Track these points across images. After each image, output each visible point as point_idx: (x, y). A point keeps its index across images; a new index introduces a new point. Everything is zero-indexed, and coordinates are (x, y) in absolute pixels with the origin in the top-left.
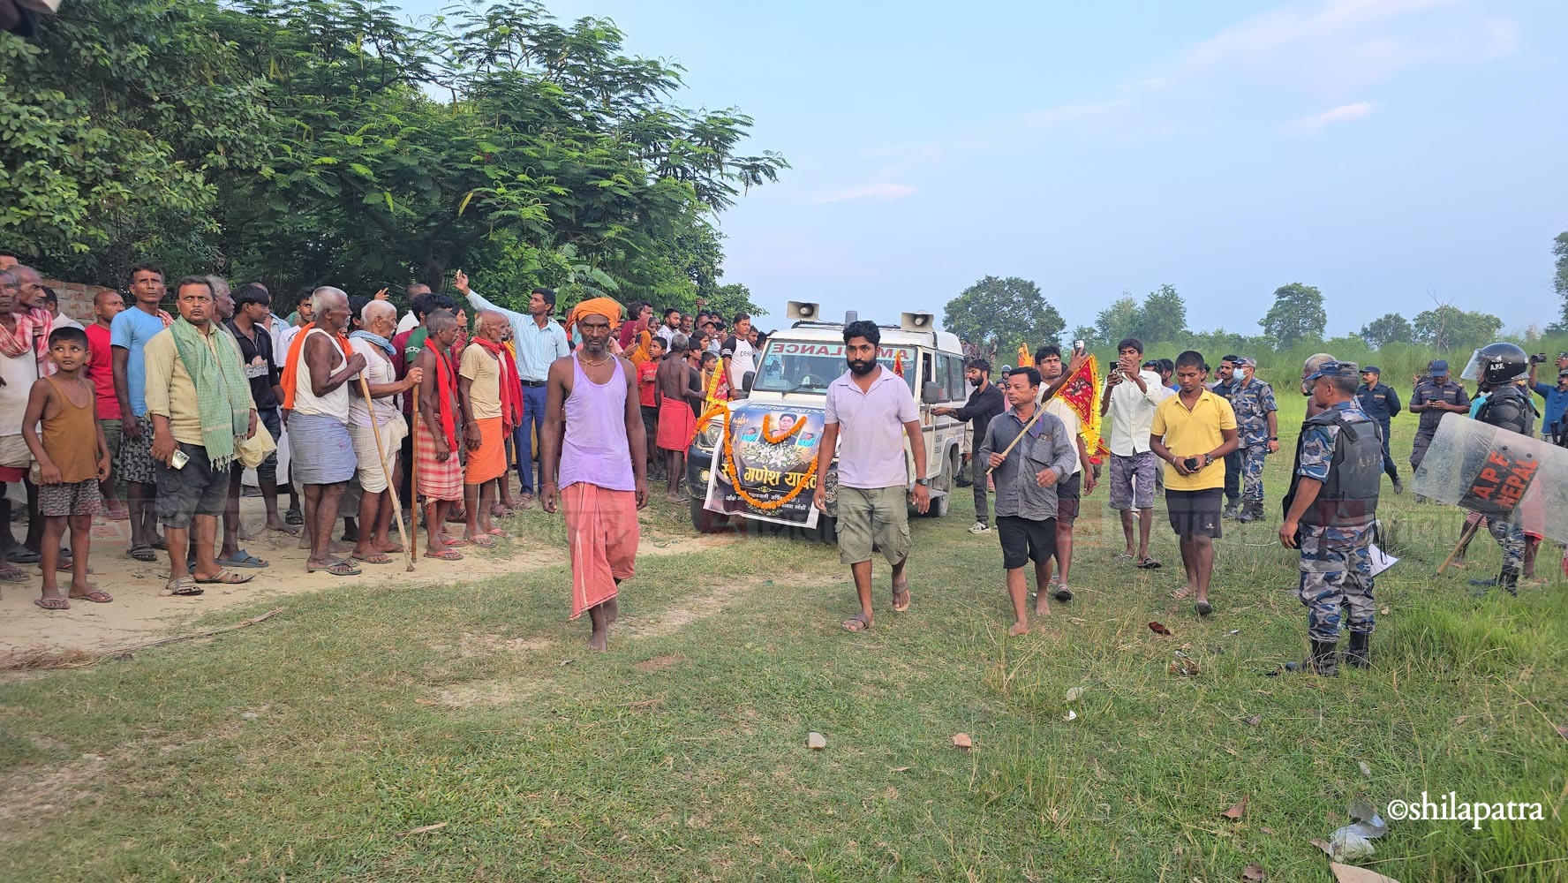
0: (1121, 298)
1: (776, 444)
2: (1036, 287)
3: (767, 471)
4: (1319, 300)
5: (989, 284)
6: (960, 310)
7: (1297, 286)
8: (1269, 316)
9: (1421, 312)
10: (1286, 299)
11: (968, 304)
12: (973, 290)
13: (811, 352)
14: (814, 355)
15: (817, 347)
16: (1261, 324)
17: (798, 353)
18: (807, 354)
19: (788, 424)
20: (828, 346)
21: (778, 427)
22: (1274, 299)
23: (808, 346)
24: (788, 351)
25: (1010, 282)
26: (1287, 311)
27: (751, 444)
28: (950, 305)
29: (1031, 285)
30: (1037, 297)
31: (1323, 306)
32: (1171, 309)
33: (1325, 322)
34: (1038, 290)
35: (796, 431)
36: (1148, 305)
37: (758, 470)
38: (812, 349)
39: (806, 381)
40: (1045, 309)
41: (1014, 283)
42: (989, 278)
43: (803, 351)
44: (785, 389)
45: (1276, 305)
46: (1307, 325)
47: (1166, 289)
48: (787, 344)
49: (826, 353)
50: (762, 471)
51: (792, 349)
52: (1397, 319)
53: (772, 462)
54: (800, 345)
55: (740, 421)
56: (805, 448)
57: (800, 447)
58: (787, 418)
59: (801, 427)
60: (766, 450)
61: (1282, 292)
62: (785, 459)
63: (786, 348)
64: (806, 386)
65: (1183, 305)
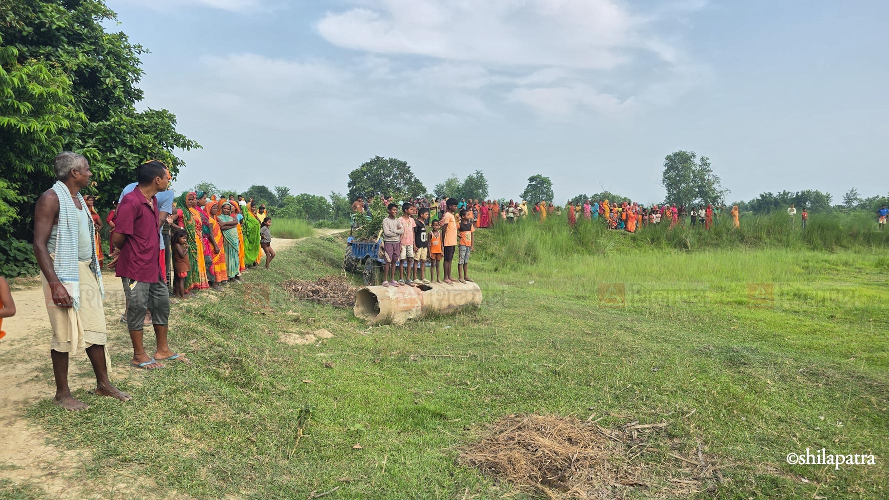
0: (451, 177)
2: (408, 165)
4: (550, 184)
5: (378, 161)
6: (359, 177)
7: (539, 176)
8: (525, 193)
9: (594, 194)
10: (534, 183)
11: (364, 173)
12: (367, 164)
16: (521, 197)
22: (528, 182)
25: (391, 161)
26: (534, 190)
28: (353, 173)
29: (405, 164)
30: (408, 171)
31: (552, 188)
32: (481, 184)
33: (553, 197)
34: (409, 167)
36: (467, 182)
40: (413, 180)
41: (393, 162)
42: (378, 158)
45: (528, 187)
46: (544, 198)
47: (478, 173)
52: (585, 197)
61: (532, 179)
65: (487, 183)
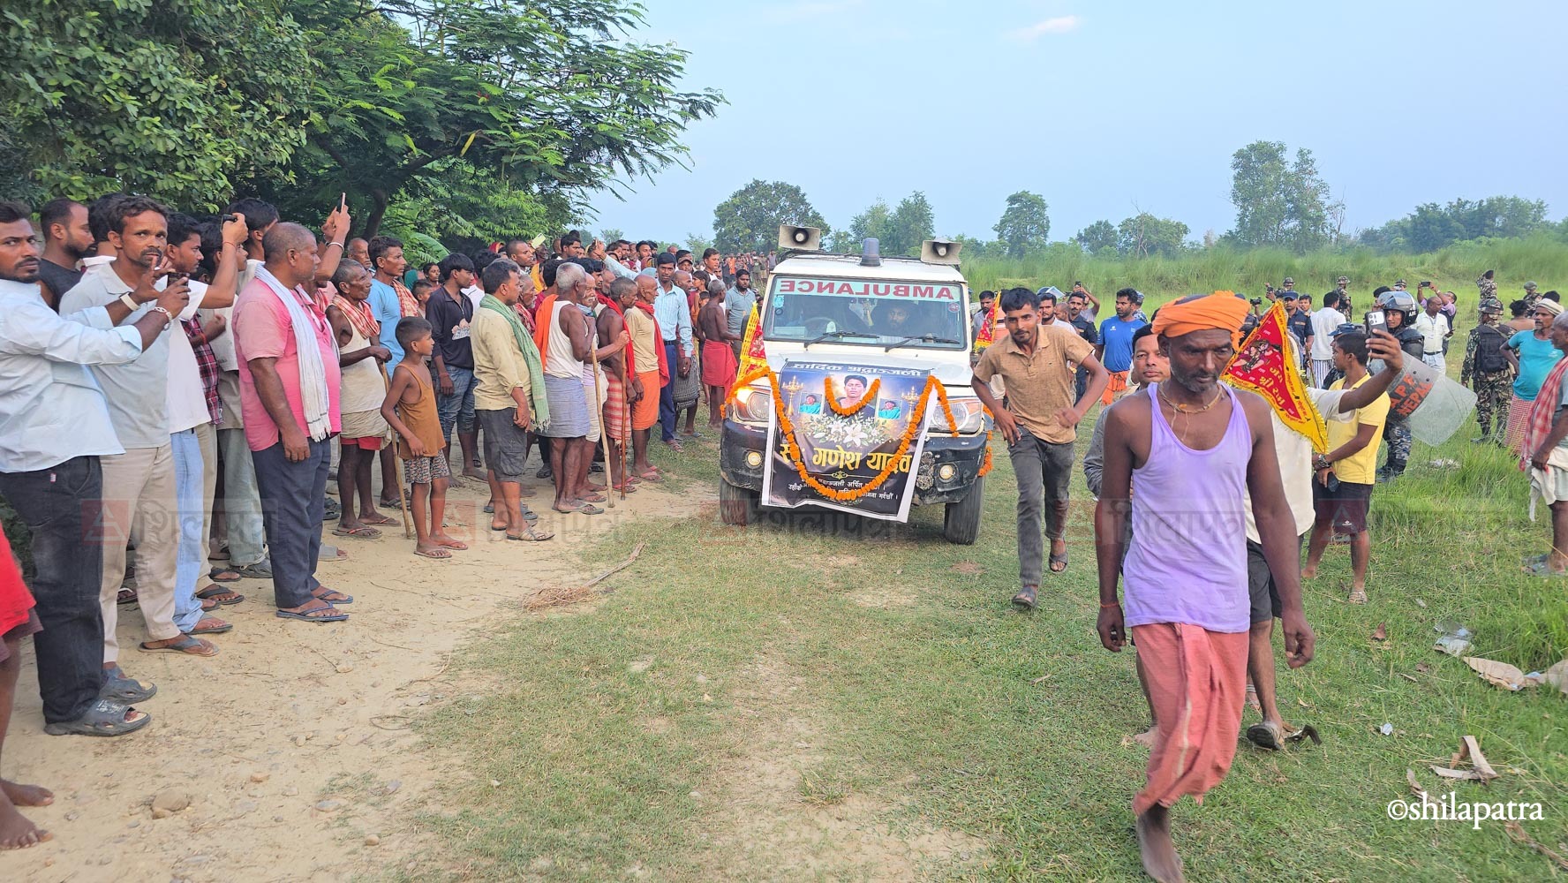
0: (876, 203)
1: (848, 416)
2: (802, 192)
3: (842, 452)
4: (1044, 207)
5: (756, 188)
6: (730, 214)
7: (1025, 194)
8: (1003, 222)
9: (1124, 219)
10: (1016, 206)
11: (738, 207)
12: (741, 193)
13: (831, 291)
14: (835, 294)
15: (838, 285)
16: (995, 230)
17: (814, 292)
18: (826, 293)
19: (858, 389)
20: (852, 284)
21: (844, 394)
22: (1006, 205)
23: (825, 283)
24: (801, 290)
25: (776, 186)
26: (1017, 217)
27: (815, 416)
28: (720, 208)
29: (797, 190)
30: (803, 201)
31: (1048, 213)
32: (921, 214)
33: (1048, 227)
34: (804, 195)
35: (871, 397)
36: (900, 211)
37: (831, 452)
38: (831, 287)
39: (831, 327)
40: (810, 214)
41: (781, 188)
42: (757, 182)
43: (820, 290)
44: (803, 338)
45: (1007, 212)
46: (1033, 231)
47: (917, 195)
48: (797, 281)
49: (850, 291)
50: (836, 452)
51: (806, 287)
52: (1107, 225)
53: (847, 440)
54: (815, 282)
55: (792, 387)
56: (889, 421)
57: (882, 420)
58: (854, 381)
59: (876, 392)
60: (838, 425)
61: (1013, 199)
62: (865, 436)
63: (797, 286)
64: (834, 335)
65: (932, 211)
